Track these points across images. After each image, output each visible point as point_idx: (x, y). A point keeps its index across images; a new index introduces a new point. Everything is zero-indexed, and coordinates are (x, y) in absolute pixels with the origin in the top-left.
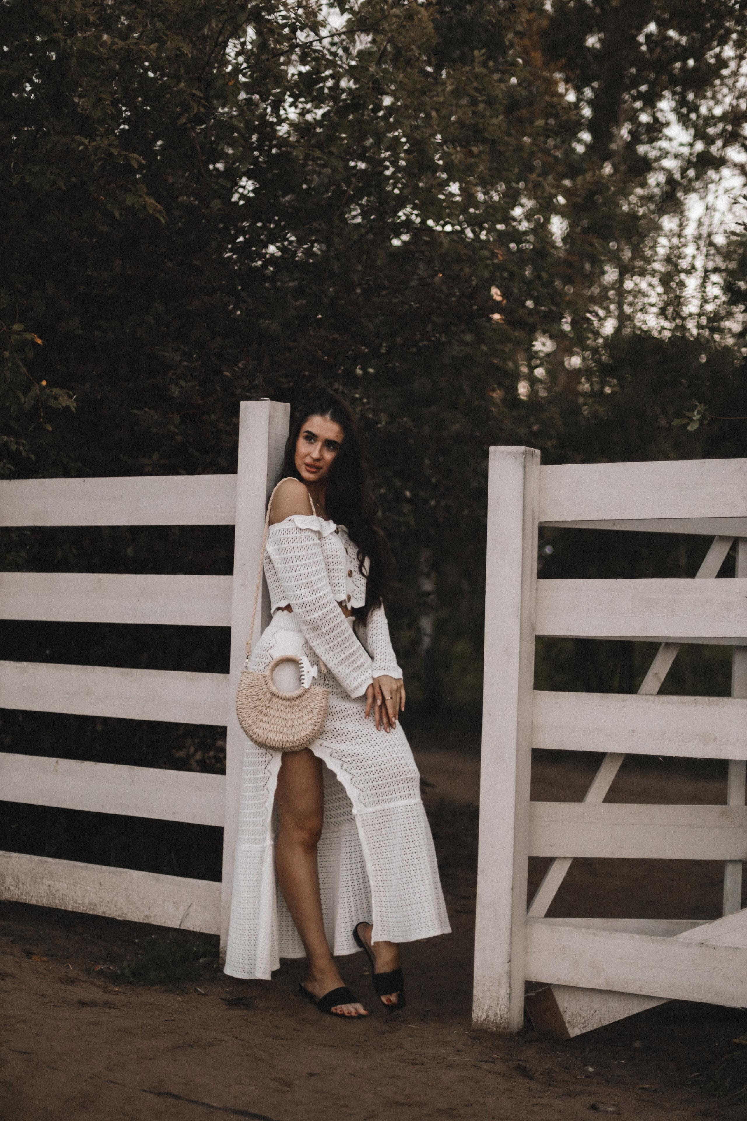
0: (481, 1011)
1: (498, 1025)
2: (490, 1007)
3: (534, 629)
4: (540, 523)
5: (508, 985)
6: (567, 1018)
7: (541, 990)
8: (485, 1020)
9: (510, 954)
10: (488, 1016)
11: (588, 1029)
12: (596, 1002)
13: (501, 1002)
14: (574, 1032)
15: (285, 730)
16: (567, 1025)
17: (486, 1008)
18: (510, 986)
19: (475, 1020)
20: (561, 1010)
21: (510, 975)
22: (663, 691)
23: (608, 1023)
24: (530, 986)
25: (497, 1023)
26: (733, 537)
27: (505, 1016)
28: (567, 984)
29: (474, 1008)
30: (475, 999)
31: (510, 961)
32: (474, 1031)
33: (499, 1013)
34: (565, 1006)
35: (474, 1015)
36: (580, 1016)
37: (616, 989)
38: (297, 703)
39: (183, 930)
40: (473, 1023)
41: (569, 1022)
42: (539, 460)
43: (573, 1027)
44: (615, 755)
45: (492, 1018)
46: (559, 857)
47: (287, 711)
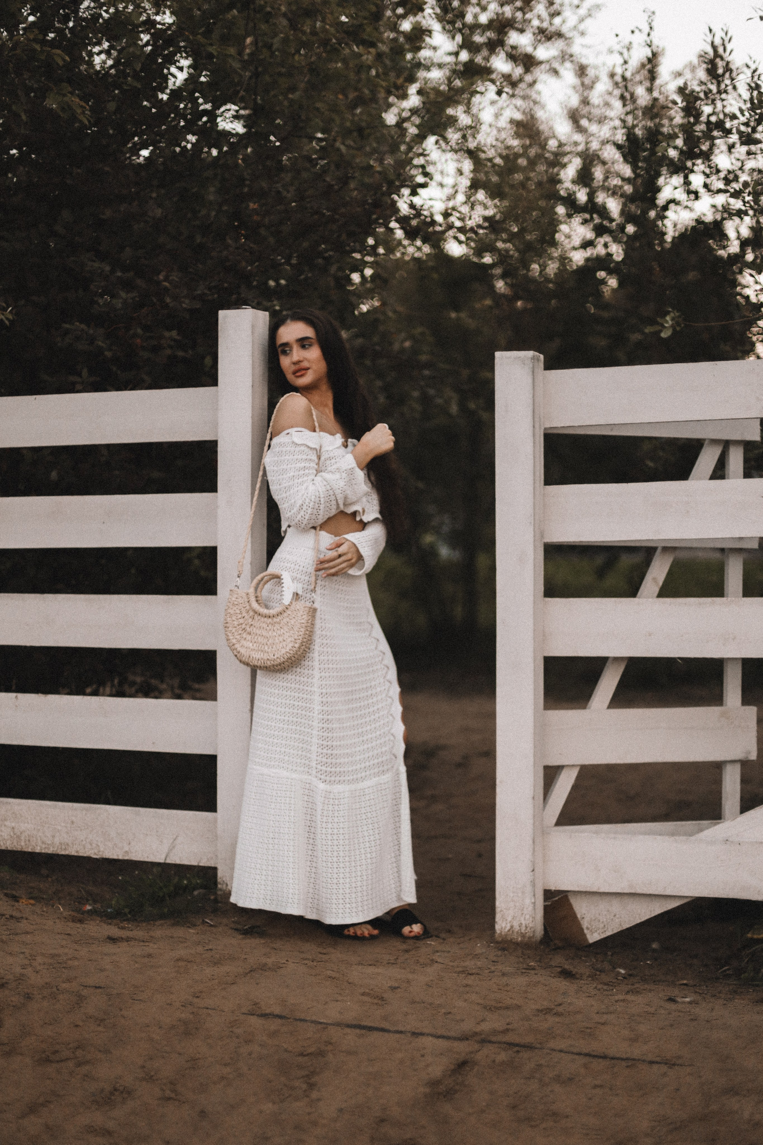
0: (504, 923)
1: (523, 935)
2: (514, 918)
3: (542, 536)
4: (545, 429)
5: (532, 894)
6: (585, 924)
7: (557, 898)
8: (509, 931)
9: (534, 863)
10: (512, 927)
11: (609, 933)
12: (615, 906)
13: (525, 912)
14: (593, 937)
15: (266, 648)
16: (586, 931)
17: (509, 919)
18: (534, 895)
19: (498, 932)
20: (579, 916)
21: (533, 884)
22: (662, 594)
23: (628, 926)
24: (548, 894)
25: (522, 933)
26: (723, 440)
27: (531, 925)
28: (588, 889)
29: (497, 920)
30: (498, 910)
31: (533, 870)
32: (497, 942)
33: (523, 922)
34: (584, 911)
35: (497, 927)
36: (599, 921)
37: (639, 891)
38: (278, 620)
39: (169, 864)
40: (497, 935)
41: (588, 928)
42: (542, 365)
43: (592, 933)
44: (617, 660)
45: (516, 928)
46: (567, 766)
47: (268, 628)
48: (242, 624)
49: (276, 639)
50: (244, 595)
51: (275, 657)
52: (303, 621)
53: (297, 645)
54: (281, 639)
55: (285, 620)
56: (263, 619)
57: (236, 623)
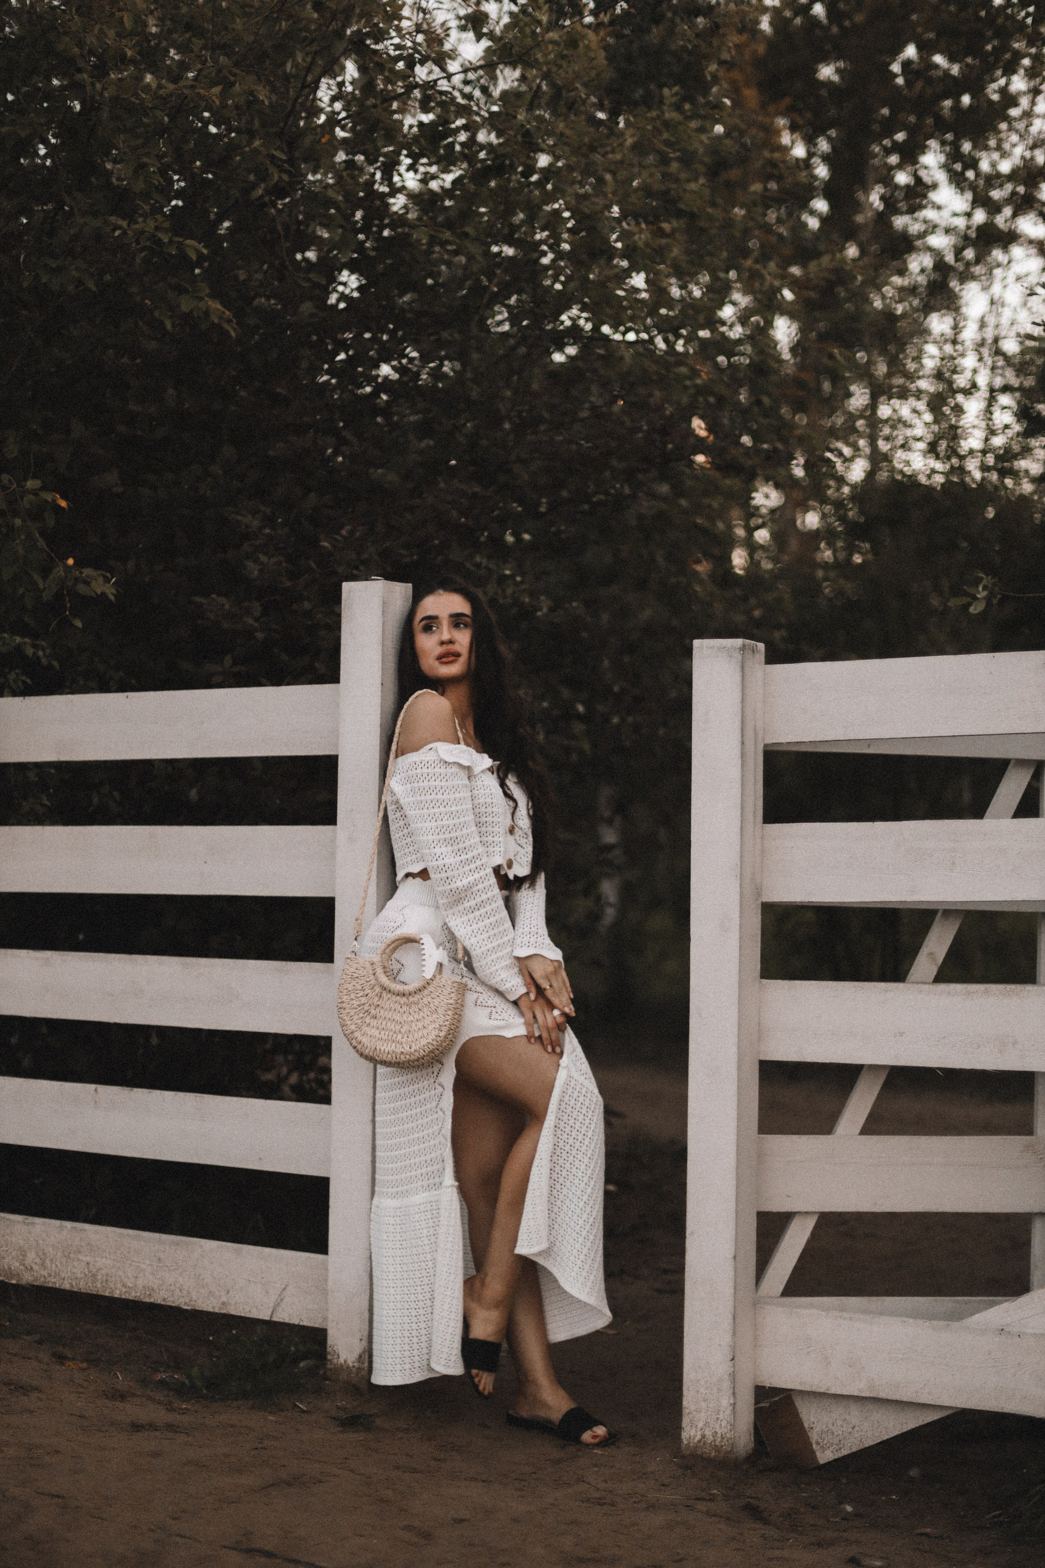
0: (694, 1429)
1: (717, 1449)
2: (707, 1424)
3: (759, 894)
4: (766, 746)
5: (731, 1391)
6: (814, 1437)
7: (776, 1399)
8: (699, 1441)
9: (734, 1348)
10: (703, 1436)
11: (845, 1452)
12: (855, 1415)
13: (721, 1416)
14: (825, 1456)
15: (399, 1037)
16: (814, 1446)
17: (701, 1425)
18: (734, 1393)
19: (685, 1442)
20: (806, 1426)
21: (733, 1377)
22: (941, 977)
23: (872, 1443)
24: (762, 1393)
25: (716, 1446)
26: (1035, 760)
27: (728, 1436)
28: (814, 1389)
29: (684, 1425)
30: (685, 1411)
31: (733, 1359)
32: (683, 1457)
33: (719, 1432)
34: (812, 1419)
35: (684, 1435)
36: (833, 1434)
37: (883, 1395)
38: (416, 999)
39: (275, 1322)
40: (683, 1446)
41: (818, 1443)
42: (761, 657)
43: (824, 1449)
44: (875, 1068)
45: (710, 1438)
46: (799, 1213)
47: (402, 1011)
48: (364, 1004)
49: (414, 1025)
50: (368, 965)
51: (412, 1050)
52: (451, 1001)
53: (442, 1034)
54: (420, 1025)
55: (425, 1000)
56: (394, 998)
57: (356, 1003)
